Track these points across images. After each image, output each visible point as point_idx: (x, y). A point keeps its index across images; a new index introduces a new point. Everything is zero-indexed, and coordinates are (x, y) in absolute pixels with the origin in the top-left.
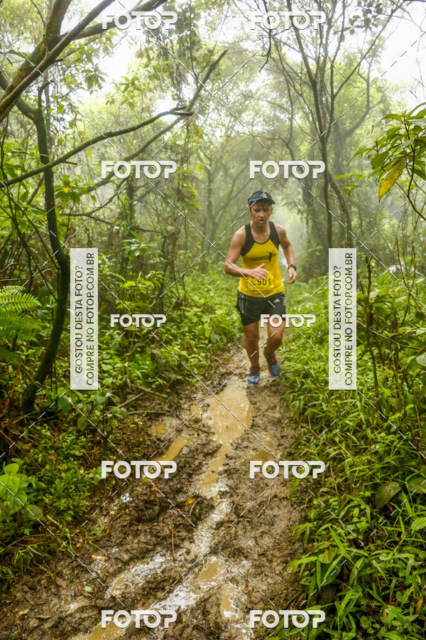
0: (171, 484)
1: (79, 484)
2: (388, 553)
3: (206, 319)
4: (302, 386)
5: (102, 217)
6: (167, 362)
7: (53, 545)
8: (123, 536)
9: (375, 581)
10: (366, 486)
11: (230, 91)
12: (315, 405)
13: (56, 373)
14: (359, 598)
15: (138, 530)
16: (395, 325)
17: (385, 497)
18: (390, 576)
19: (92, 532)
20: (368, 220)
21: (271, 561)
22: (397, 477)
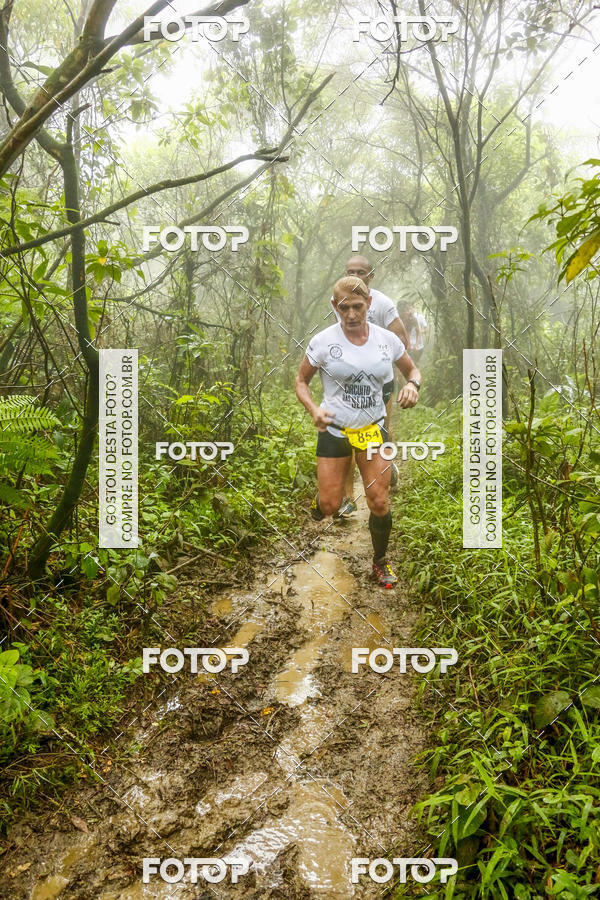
0: (240, 685)
1: (107, 683)
2: (555, 794)
3: (291, 452)
4: (427, 552)
5: (148, 304)
6: (236, 512)
7: (68, 769)
8: (170, 758)
9: (537, 833)
10: (520, 696)
11: (332, 133)
12: (445, 580)
13: (77, 522)
14: (514, 857)
15: (191, 750)
16: (565, 469)
17: (549, 712)
18: (557, 827)
19: (127, 752)
20: (522, 320)
21: (383, 800)
22: (566, 685)
